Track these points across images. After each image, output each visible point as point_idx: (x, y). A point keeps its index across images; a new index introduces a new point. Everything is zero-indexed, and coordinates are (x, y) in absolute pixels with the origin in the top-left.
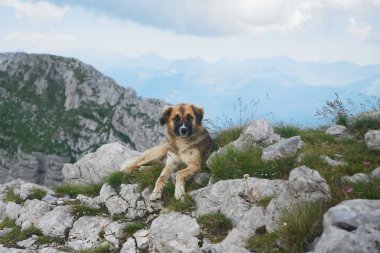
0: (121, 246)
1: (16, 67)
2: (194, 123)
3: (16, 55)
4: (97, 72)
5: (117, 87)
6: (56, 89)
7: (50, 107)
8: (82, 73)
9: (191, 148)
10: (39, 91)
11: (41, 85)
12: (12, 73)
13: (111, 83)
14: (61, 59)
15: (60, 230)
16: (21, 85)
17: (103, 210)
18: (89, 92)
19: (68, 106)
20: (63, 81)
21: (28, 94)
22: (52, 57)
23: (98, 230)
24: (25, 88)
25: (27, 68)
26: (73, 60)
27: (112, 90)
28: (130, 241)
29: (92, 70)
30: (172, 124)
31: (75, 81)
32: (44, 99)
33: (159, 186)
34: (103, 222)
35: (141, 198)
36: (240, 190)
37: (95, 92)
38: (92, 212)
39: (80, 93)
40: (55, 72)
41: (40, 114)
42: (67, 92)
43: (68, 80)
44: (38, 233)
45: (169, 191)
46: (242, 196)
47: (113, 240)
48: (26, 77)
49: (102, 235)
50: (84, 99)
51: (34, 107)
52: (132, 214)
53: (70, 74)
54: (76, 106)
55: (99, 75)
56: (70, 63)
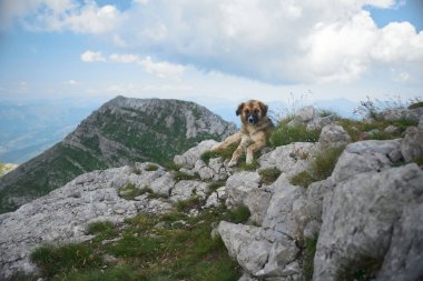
0: (207, 198)
1: (152, 109)
2: (260, 114)
3: (152, 100)
4: (208, 111)
5: (223, 122)
6: (180, 124)
7: (176, 136)
8: (199, 112)
9: (258, 131)
10: (168, 125)
11: (170, 121)
12: (149, 113)
13: (219, 118)
14: (183, 102)
15: (165, 190)
16: (156, 121)
17: (197, 176)
18: (203, 125)
19: (188, 135)
20: (185, 118)
21: (161, 127)
22: (177, 101)
23: (191, 189)
24: (158, 123)
25: (160, 109)
26: (192, 103)
27: (219, 124)
28: (214, 194)
29: (205, 110)
30: (244, 115)
31: (193, 118)
32: (172, 130)
33: (235, 156)
34: (196, 183)
35: (223, 166)
36: (290, 151)
37: (208, 126)
38: (189, 178)
39: (197, 126)
40: (179, 112)
41: (169, 142)
42: (188, 126)
43: (188, 118)
44: (150, 191)
45: (242, 159)
46: (292, 155)
47: (202, 194)
48: (159, 116)
49: (194, 191)
50: (200, 130)
51: (165, 137)
52: (217, 178)
53: (190, 112)
54: (194, 135)
55: (210, 113)
56: (190, 105)
